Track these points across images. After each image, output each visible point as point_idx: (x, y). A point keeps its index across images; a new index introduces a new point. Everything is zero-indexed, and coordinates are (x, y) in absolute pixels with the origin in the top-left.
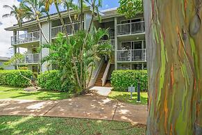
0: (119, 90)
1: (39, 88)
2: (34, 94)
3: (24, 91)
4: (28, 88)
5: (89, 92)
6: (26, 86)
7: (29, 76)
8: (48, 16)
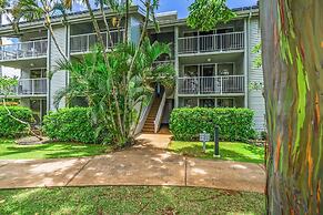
0: (182, 139)
1: (46, 139)
2: (37, 149)
3: (15, 144)
4: (23, 140)
5: (136, 142)
6: (19, 136)
7: (26, 118)
8: (65, 15)
